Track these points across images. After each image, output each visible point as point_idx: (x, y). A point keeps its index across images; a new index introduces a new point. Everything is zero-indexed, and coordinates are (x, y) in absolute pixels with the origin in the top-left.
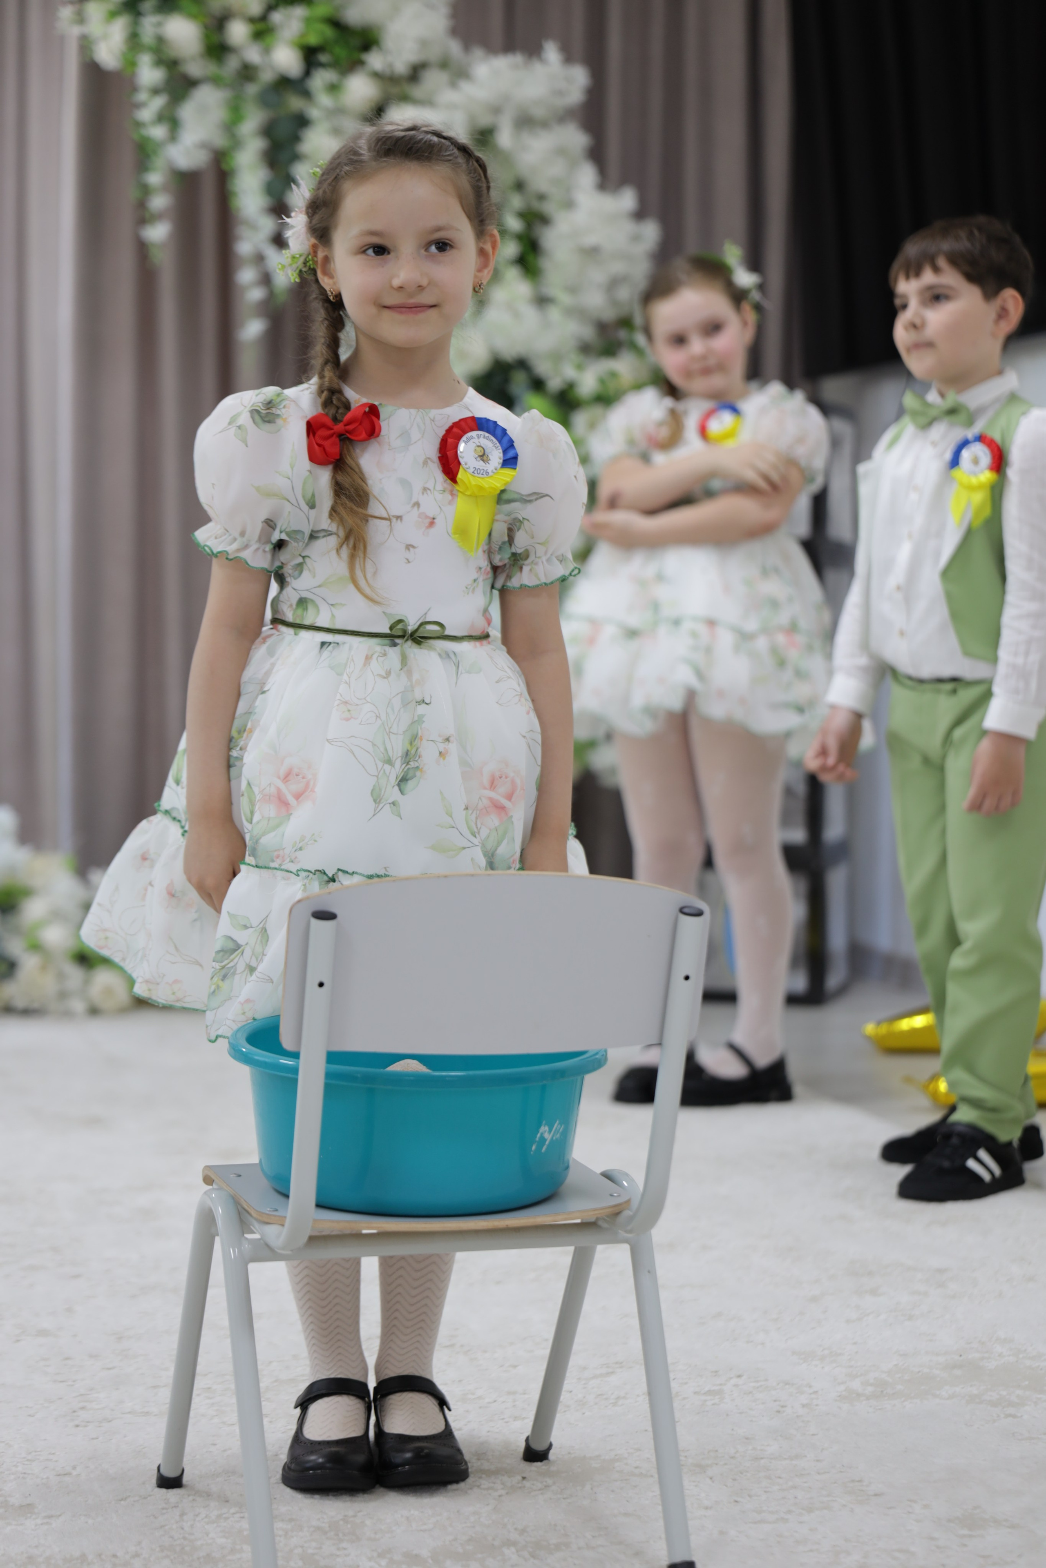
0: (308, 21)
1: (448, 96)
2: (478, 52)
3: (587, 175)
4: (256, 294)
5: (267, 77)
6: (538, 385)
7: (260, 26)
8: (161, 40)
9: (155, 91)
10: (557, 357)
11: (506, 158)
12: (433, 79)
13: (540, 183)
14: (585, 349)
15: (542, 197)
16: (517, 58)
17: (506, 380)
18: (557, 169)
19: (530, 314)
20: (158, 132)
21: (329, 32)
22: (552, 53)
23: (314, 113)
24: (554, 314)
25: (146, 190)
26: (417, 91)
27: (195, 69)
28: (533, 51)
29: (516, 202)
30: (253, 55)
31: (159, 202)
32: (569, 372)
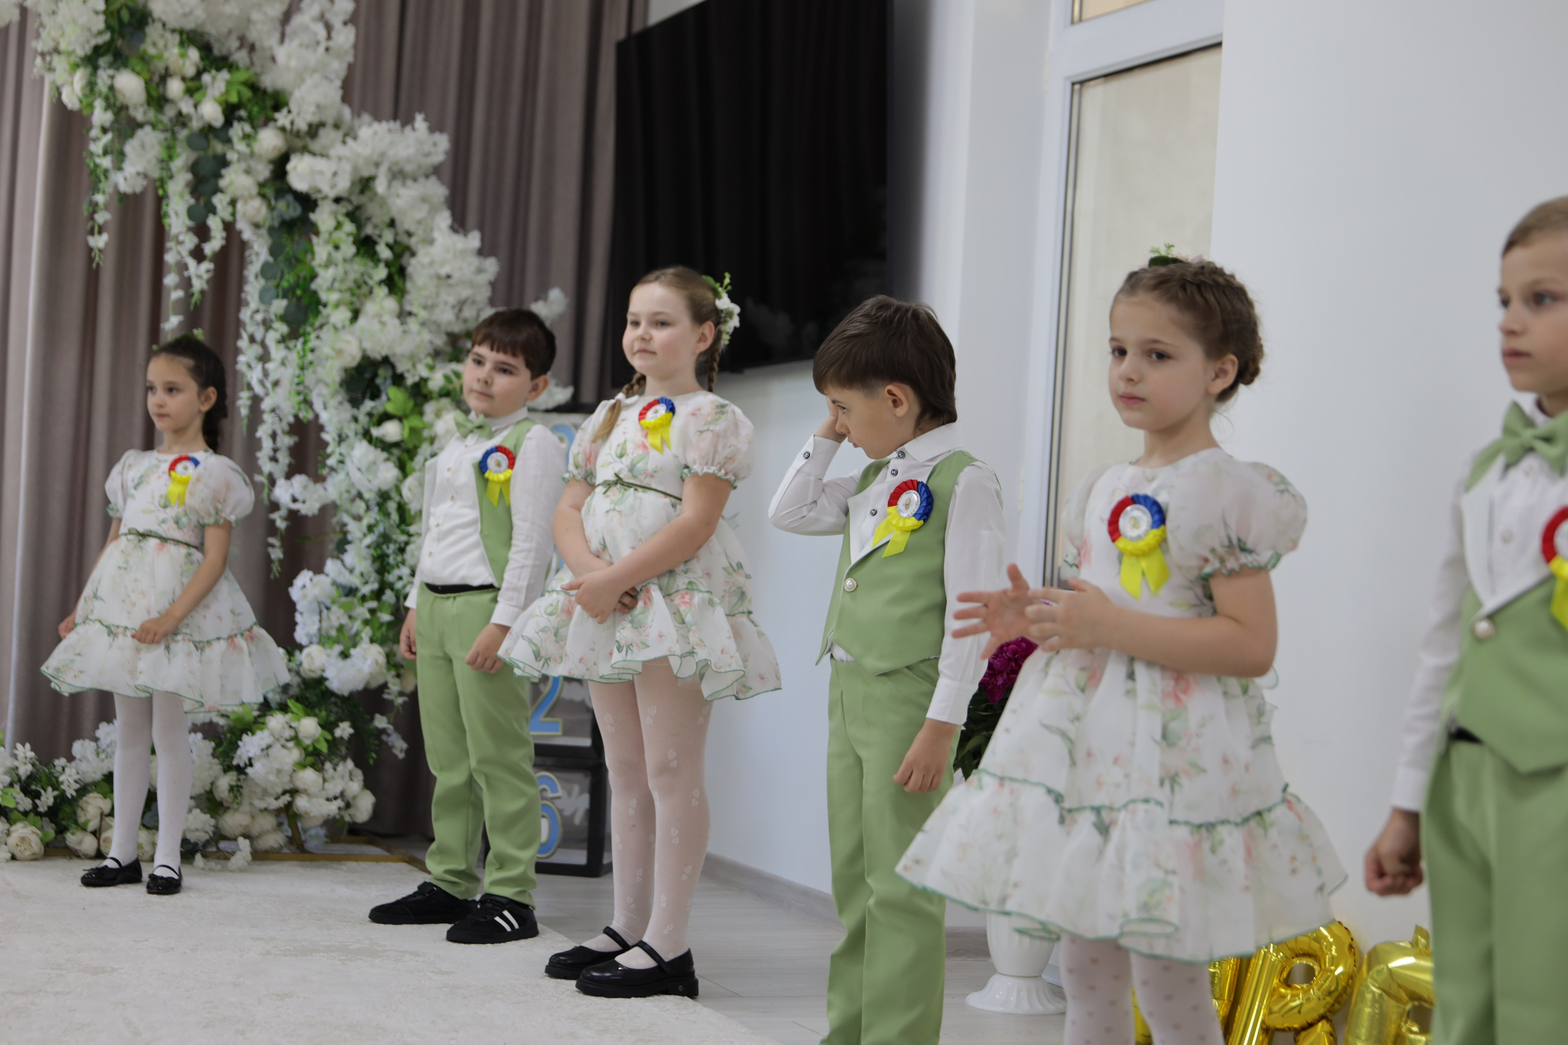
0: (229, 83)
1: (338, 150)
2: (366, 117)
3: (444, 219)
4: (177, 295)
5: (195, 125)
6: (398, 379)
7: (192, 84)
8: (111, 88)
9: (104, 130)
10: (414, 359)
11: (383, 203)
12: (327, 136)
13: (406, 223)
14: (437, 354)
15: (409, 234)
16: (395, 125)
17: (375, 375)
18: (421, 213)
19: (393, 323)
20: (106, 162)
21: (247, 93)
22: (420, 122)
23: (231, 156)
24: (413, 324)
25: (94, 207)
26: (315, 146)
27: (139, 115)
28: (407, 121)
29: (388, 236)
30: (186, 107)
31: (101, 217)
32: (424, 372)
